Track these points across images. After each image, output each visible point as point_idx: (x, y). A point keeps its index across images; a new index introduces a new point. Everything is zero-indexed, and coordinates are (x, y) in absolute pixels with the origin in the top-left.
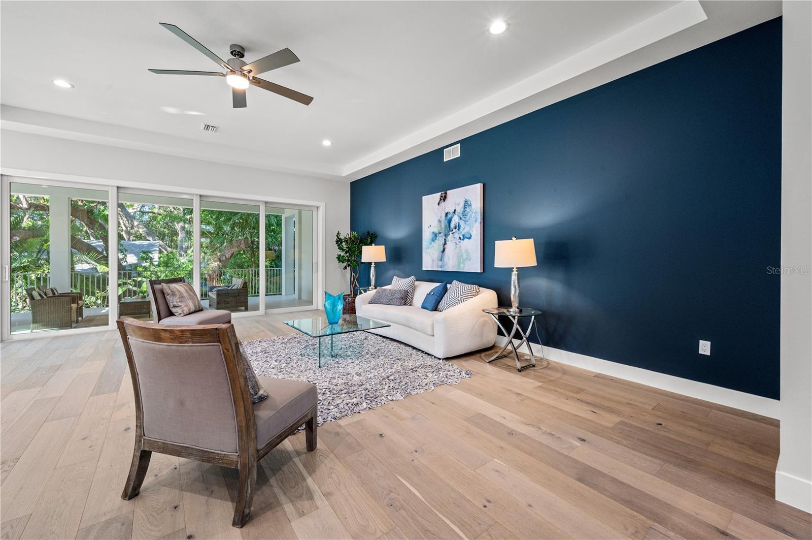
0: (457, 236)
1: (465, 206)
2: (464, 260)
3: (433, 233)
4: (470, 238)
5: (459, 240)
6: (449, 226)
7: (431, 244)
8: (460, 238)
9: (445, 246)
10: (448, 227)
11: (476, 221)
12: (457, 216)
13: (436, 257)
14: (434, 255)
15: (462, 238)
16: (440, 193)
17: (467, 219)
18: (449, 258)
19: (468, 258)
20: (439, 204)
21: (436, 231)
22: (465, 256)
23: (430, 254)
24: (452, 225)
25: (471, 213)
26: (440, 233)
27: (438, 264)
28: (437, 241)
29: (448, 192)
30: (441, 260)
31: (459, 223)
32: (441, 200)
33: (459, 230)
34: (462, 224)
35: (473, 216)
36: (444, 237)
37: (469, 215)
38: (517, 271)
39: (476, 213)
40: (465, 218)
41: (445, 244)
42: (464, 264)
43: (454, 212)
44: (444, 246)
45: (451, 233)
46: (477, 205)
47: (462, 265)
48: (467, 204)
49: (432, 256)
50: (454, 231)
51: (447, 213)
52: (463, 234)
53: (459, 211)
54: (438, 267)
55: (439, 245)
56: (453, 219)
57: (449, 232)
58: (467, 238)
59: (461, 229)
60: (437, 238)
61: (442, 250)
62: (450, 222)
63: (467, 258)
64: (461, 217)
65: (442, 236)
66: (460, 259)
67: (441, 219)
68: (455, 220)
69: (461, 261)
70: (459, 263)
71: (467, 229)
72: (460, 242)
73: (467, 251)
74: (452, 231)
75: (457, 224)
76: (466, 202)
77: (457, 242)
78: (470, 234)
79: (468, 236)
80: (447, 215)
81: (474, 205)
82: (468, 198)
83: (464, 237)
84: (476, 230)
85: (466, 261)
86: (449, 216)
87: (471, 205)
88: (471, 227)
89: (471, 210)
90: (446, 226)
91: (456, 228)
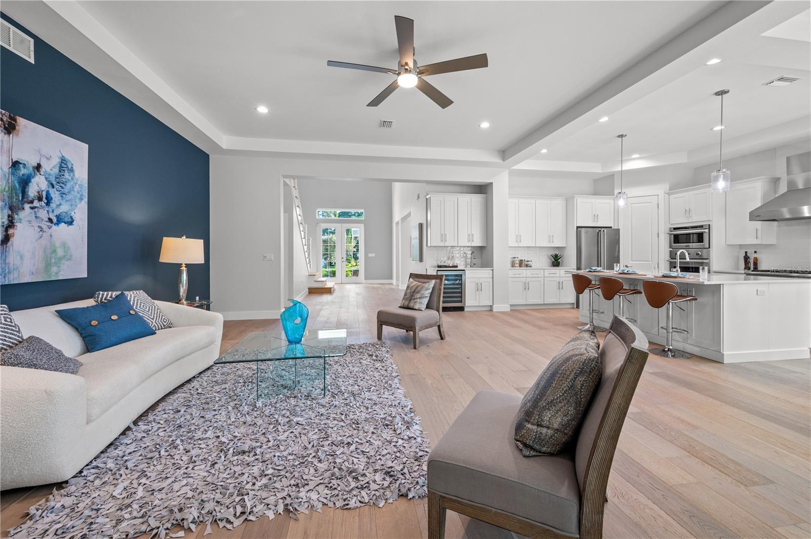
0: (43, 214)
1: (61, 167)
2: (60, 259)
4: (71, 223)
5: (49, 224)
6: (24, 192)
8: (50, 220)
9: (11, 231)
10: (19, 191)
11: (81, 199)
12: (43, 178)
15: (55, 220)
17: (66, 190)
18: (22, 257)
19: (68, 257)
22: (60, 252)
24: (32, 192)
25: (72, 183)
29: (19, 120)
31: (48, 192)
33: (48, 204)
34: (55, 195)
35: (76, 189)
36: (7, 211)
37: (69, 185)
38: (186, 267)
39: (80, 186)
40: (62, 188)
41: (11, 224)
42: (59, 267)
43: (38, 167)
44: (6, 230)
45: (27, 206)
46: (81, 173)
48: (64, 165)
50: (36, 203)
51: (17, 162)
52: (57, 212)
53: (48, 170)
56: (33, 180)
57: (23, 202)
58: (65, 223)
59: (53, 205)
62: (25, 182)
63: (65, 256)
64: (54, 183)
66: (50, 257)
68: (38, 184)
69: (53, 261)
70: (48, 266)
71: (64, 208)
72: (50, 228)
73: (64, 245)
74: (32, 202)
75: (44, 194)
76: (63, 161)
77: (45, 227)
78: (71, 217)
79: (66, 220)
80: (15, 165)
81: (78, 173)
82: (67, 157)
83: (59, 220)
84: (81, 214)
85: (63, 261)
86: (23, 171)
87: (71, 170)
88: (73, 206)
89: (72, 179)
90: (12, 189)
91: (40, 199)
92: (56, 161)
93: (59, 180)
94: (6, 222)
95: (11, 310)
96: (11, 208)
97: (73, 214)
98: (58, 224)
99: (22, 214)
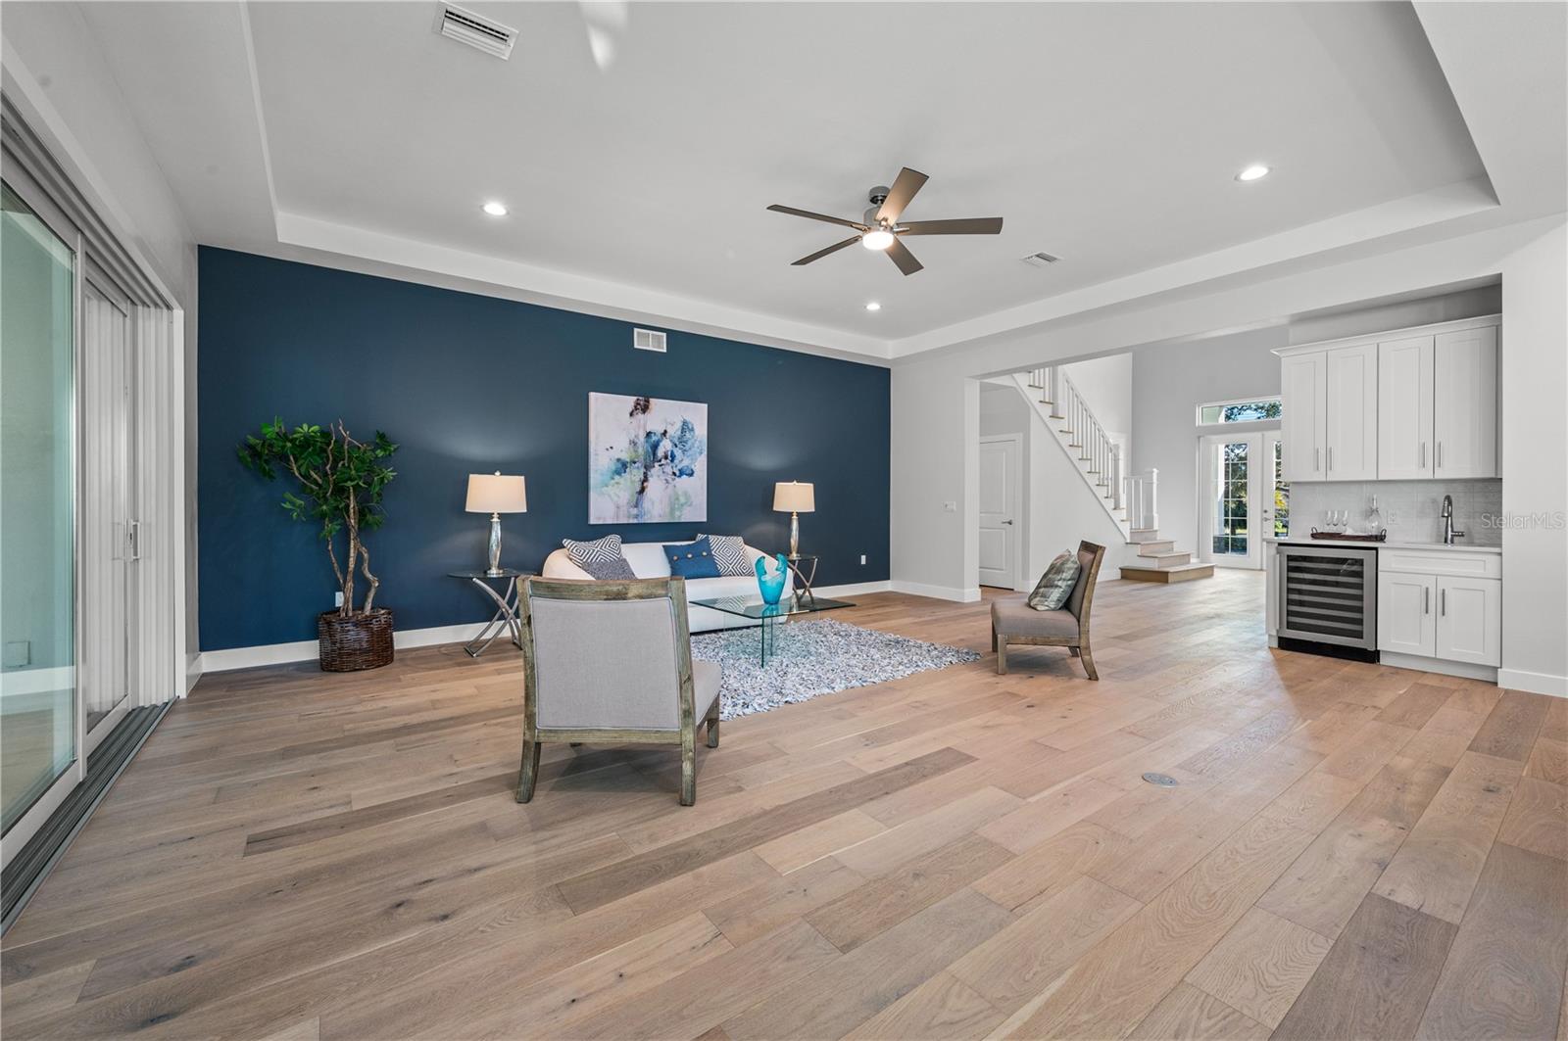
0: (669, 469)
1: (683, 429)
2: (682, 505)
3: (618, 460)
4: (691, 474)
5: (673, 477)
6: (654, 454)
7: (613, 479)
8: (674, 474)
9: (645, 484)
10: (651, 454)
11: (701, 453)
12: (668, 441)
13: (625, 501)
14: (619, 497)
15: (678, 473)
16: (635, 398)
17: (687, 448)
18: (653, 503)
19: (689, 503)
20: (631, 414)
21: (625, 457)
22: (682, 500)
23: (609, 496)
24: (660, 453)
25: (693, 440)
26: (635, 463)
27: (628, 512)
28: (626, 476)
29: (652, 400)
30: (636, 506)
31: (672, 452)
32: (636, 409)
33: (672, 461)
34: (678, 453)
35: (696, 445)
36: (643, 470)
37: (690, 443)
39: (700, 442)
40: (684, 446)
41: (645, 479)
42: (682, 511)
43: (665, 433)
44: (643, 484)
45: (656, 464)
46: (701, 430)
47: (677, 513)
48: (686, 427)
49: (616, 499)
50: (663, 461)
51: (650, 433)
52: (679, 467)
53: (673, 433)
54: (629, 517)
55: (632, 482)
56: (661, 444)
57: (654, 461)
58: (687, 475)
59: (676, 461)
60: (628, 470)
61: (638, 490)
62: (655, 447)
63: (686, 503)
64: (678, 443)
65: (638, 468)
66: (674, 503)
67: (636, 440)
68: (665, 446)
69: (676, 506)
70: (672, 510)
71: (686, 462)
72: (673, 480)
73: (686, 494)
74: (660, 461)
75: (669, 453)
76: (685, 423)
77: (670, 480)
78: (692, 470)
79: (687, 472)
80: (649, 434)
81: (697, 431)
82: (688, 419)
83: (682, 473)
84: (700, 466)
85: (685, 507)
86: (654, 438)
87: (692, 430)
88: (694, 460)
89: (693, 437)
90: (647, 452)
91: (666, 458)
92: (679, 425)
93: (681, 441)
94: (642, 478)
95: (622, 543)
96: (645, 467)
97: (693, 467)
98: (679, 476)
99: (653, 470)
